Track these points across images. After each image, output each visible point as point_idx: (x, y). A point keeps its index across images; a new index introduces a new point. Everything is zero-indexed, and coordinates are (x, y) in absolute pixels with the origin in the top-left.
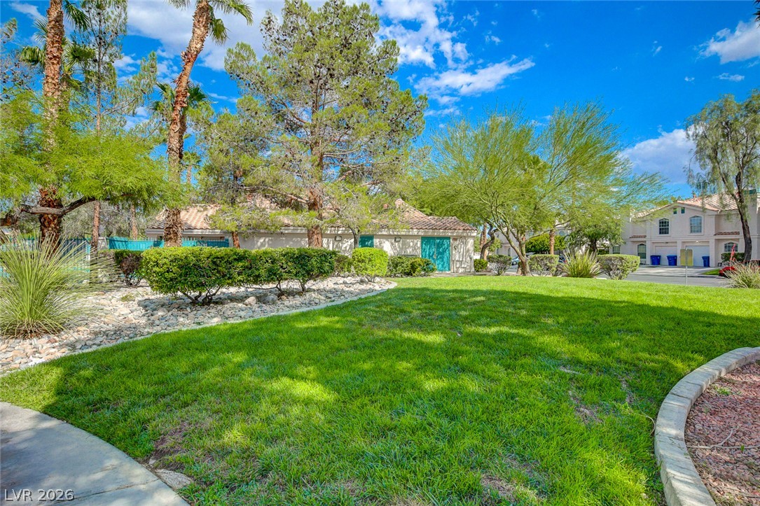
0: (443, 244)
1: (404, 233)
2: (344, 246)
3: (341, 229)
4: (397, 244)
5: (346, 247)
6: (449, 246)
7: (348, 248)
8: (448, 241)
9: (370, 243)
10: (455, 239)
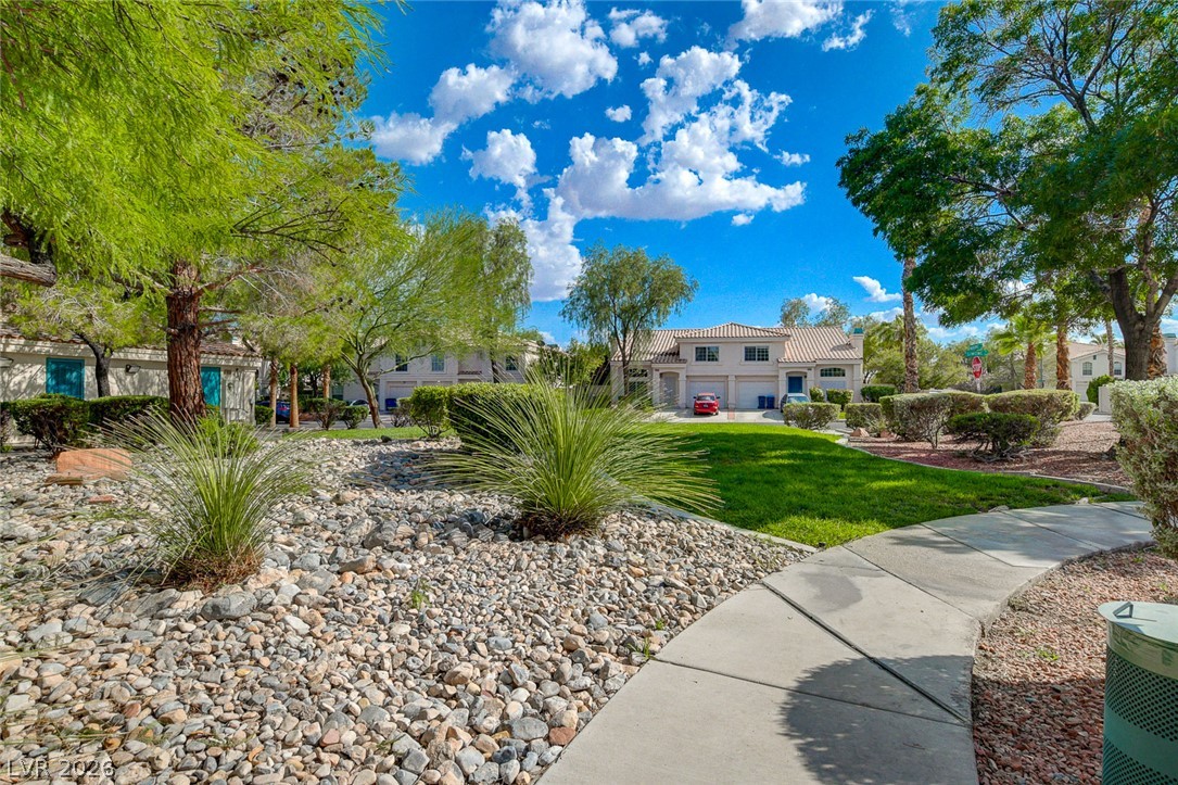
0: (209, 380)
1: (147, 358)
2: (17, 379)
3: (16, 341)
4: (129, 378)
5: (20, 383)
6: (218, 383)
7: (24, 386)
8: (216, 374)
9: (74, 374)
10: (228, 372)
